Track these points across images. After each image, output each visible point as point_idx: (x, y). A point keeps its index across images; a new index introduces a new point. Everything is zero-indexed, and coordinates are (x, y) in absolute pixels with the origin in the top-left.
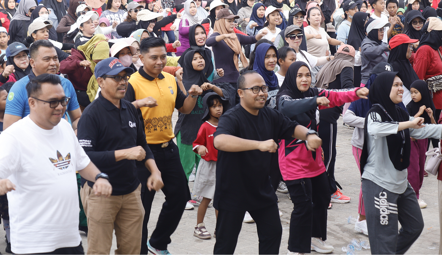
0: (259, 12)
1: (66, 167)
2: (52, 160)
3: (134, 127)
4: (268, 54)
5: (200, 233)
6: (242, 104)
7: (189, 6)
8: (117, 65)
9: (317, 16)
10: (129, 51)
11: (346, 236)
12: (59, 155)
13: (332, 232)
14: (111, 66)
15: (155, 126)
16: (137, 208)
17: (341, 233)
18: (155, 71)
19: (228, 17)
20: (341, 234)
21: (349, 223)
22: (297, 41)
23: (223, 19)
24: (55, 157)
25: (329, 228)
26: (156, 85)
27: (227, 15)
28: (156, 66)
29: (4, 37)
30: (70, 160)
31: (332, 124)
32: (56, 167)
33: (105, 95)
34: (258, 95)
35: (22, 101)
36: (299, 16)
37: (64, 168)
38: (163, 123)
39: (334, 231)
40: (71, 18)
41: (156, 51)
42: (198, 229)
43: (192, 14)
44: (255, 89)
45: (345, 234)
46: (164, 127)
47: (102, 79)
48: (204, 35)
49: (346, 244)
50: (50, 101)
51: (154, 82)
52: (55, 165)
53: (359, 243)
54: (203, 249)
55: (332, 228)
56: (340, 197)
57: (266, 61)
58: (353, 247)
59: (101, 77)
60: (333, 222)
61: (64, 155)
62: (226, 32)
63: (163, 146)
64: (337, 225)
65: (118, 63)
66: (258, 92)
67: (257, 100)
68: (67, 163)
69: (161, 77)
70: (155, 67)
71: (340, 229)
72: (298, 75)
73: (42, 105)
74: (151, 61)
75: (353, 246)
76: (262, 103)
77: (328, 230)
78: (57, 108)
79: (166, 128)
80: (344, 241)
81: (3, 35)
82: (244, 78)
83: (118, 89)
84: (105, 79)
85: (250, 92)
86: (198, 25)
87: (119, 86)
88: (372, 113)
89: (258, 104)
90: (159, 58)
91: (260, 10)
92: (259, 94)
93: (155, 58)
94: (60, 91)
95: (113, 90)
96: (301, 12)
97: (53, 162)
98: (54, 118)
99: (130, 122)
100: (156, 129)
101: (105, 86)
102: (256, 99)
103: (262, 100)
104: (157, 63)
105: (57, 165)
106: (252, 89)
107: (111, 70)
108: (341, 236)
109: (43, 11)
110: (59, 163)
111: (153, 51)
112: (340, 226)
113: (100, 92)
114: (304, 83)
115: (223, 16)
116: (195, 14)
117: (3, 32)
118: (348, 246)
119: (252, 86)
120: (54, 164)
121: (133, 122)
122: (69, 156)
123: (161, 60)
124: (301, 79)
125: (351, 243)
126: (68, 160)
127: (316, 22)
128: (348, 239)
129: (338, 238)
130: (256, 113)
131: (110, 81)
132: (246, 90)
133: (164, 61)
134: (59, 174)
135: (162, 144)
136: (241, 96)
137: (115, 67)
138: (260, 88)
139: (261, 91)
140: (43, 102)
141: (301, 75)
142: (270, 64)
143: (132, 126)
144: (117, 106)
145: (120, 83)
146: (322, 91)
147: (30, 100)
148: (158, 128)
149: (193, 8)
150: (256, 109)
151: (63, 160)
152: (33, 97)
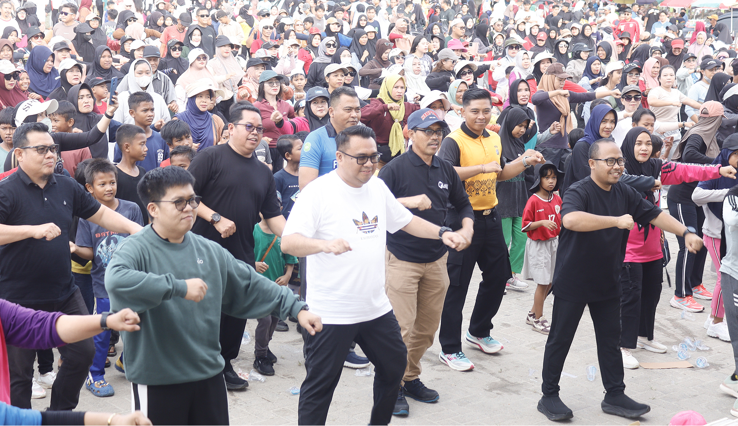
0: (593, 67)
1: (372, 231)
2: (356, 222)
3: (445, 189)
4: (606, 118)
5: (542, 327)
6: (593, 176)
7: (522, 58)
8: (430, 118)
9: (669, 77)
10: (442, 105)
11: (678, 333)
12: (365, 217)
13: (662, 327)
14: (423, 117)
15: (477, 190)
16: (440, 279)
17: (673, 328)
18: (476, 127)
19: (561, 76)
20: (672, 330)
21: (683, 319)
22: (633, 104)
23: (553, 76)
24: (360, 219)
25: (658, 322)
26: (480, 143)
27: (560, 73)
28: (477, 121)
29: (301, 79)
30: (376, 223)
31: (680, 204)
32: (360, 230)
33: (415, 150)
34: (612, 168)
35: (319, 152)
36: (634, 73)
37: (369, 232)
38: (487, 187)
39: (664, 326)
40: (378, 63)
41: (479, 104)
42: (540, 323)
43: (525, 67)
44: (610, 161)
45: (677, 330)
46: (487, 192)
47: (413, 131)
48: (528, 93)
49: (678, 342)
50: (358, 156)
51: (477, 140)
52: (358, 228)
53: (693, 342)
54: (510, 335)
55: (662, 323)
56: (701, 292)
57: (602, 126)
58: (686, 347)
59: (412, 129)
60: (664, 316)
61: (371, 218)
62: (552, 88)
63: (484, 214)
64: (668, 319)
65: (432, 116)
66: (613, 164)
67: (611, 174)
68: (373, 227)
69: (486, 135)
70: (475, 122)
71: (671, 324)
72: (636, 143)
73: (349, 159)
74: (472, 116)
75: (687, 345)
76: (616, 178)
77: (656, 324)
78: (365, 165)
79: (489, 192)
80: (675, 338)
81: (300, 77)
82: (598, 146)
83: (429, 145)
84: (415, 132)
85: (603, 164)
86: (523, 81)
87: (430, 141)
88: (730, 196)
89: (611, 179)
90: (481, 112)
91: (595, 65)
92: (614, 168)
93: (476, 111)
94: (371, 146)
95: (423, 145)
96: (637, 68)
97: (357, 224)
98: (361, 176)
99: (440, 182)
100: (478, 193)
101: (415, 139)
102: (609, 172)
103: (617, 174)
104: (478, 118)
105: (362, 228)
106: (606, 160)
107: (423, 122)
108: (673, 333)
109: (345, 54)
110: (364, 225)
111: (475, 104)
112: (672, 321)
113: (411, 146)
114: (643, 152)
115: (555, 72)
116: (528, 66)
117: (301, 74)
118: (680, 345)
119: (606, 158)
120: (358, 226)
121: (444, 183)
122: (376, 219)
123: (483, 114)
124: (640, 147)
125: (684, 342)
126: (375, 224)
127: (667, 84)
128: (680, 337)
129: (669, 335)
130: (608, 189)
131: (420, 134)
132: (599, 161)
133: (487, 116)
134: (363, 238)
135: (484, 210)
136: (592, 167)
137: (427, 119)
138: (616, 160)
139: (616, 163)
140: (351, 157)
141: (640, 143)
142: (605, 130)
143: (442, 187)
144: (428, 163)
145: (432, 138)
146: (666, 163)
147: (337, 154)
148: (480, 192)
149: (526, 60)
150: (609, 184)
151: (369, 223)
152: (340, 151)
